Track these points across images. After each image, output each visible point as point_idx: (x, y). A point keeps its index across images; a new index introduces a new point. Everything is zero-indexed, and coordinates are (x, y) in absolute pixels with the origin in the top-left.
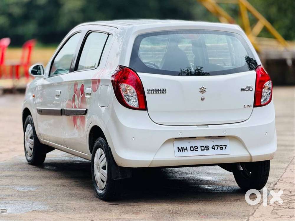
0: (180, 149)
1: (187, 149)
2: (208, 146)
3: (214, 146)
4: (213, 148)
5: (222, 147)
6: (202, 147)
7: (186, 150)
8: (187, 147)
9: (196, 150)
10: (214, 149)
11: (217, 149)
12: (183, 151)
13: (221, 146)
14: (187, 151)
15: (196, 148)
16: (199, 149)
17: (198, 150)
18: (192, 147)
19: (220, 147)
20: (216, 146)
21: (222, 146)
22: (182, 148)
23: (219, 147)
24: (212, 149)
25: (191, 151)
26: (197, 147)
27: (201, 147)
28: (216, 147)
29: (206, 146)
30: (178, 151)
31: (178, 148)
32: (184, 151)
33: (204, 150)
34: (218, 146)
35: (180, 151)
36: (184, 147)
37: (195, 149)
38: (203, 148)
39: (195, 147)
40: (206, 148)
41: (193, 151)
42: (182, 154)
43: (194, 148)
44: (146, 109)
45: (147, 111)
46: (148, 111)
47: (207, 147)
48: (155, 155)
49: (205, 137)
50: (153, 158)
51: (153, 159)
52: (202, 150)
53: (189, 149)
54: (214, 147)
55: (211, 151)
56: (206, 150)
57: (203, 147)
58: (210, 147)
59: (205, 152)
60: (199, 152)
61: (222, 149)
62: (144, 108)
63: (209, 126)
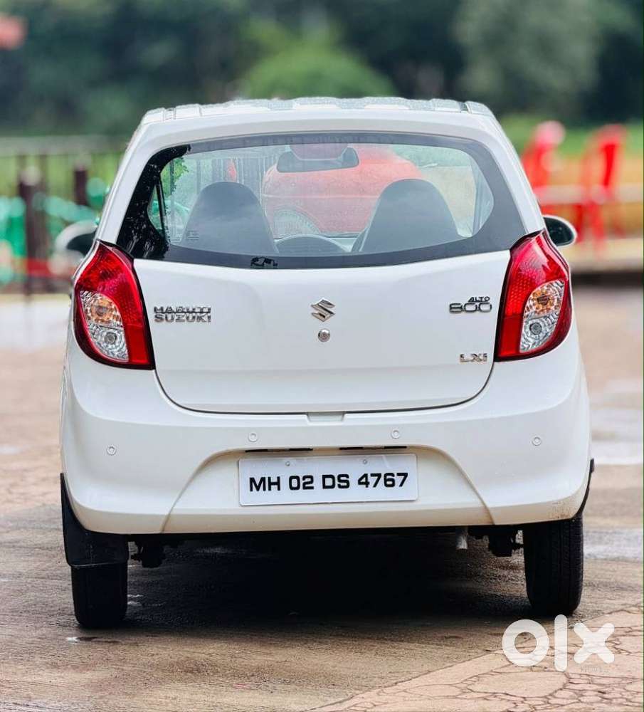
0: (258, 484)
1: (278, 483)
2: (347, 476)
3: (365, 476)
4: (364, 480)
5: (393, 480)
6: (326, 479)
7: (274, 487)
8: (278, 478)
9: (307, 485)
10: (367, 484)
11: (375, 486)
12: (264, 489)
13: (388, 477)
14: (279, 489)
15: (309, 480)
16: (318, 483)
17: (312, 488)
18: (297, 478)
19: (386, 480)
20: (372, 475)
21: (392, 475)
22: (263, 480)
23: (382, 479)
24: (360, 483)
25: (292, 488)
26: (311, 477)
27: (324, 477)
28: (372, 480)
29: (340, 476)
30: (251, 490)
31: (252, 480)
32: (270, 489)
33: (333, 487)
34: (379, 475)
35: (258, 488)
36: (269, 478)
37: (304, 484)
38: (329, 482)
39: (304, 478)
40: (340, 481)
41: (298, 488)
42: (263, 496)
43: (302, 482)
44: (150, 364)
45: (153, 371)
46: (156, 372)
47: (342, 478)
48: (177, 501)
49: (341, 449)
50: (169, 510)
51: (171, 510)
52: (325, 487)
53: (284, 483)
54: (367, 479)
55: (355, 491)
56: (340, 486)
57: (332, 477)
58: (353, 480)
59: (337, 494)
60: (318, 493)
61: (393, 485)
62: (145, 361)
63: (346, 415)
